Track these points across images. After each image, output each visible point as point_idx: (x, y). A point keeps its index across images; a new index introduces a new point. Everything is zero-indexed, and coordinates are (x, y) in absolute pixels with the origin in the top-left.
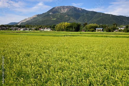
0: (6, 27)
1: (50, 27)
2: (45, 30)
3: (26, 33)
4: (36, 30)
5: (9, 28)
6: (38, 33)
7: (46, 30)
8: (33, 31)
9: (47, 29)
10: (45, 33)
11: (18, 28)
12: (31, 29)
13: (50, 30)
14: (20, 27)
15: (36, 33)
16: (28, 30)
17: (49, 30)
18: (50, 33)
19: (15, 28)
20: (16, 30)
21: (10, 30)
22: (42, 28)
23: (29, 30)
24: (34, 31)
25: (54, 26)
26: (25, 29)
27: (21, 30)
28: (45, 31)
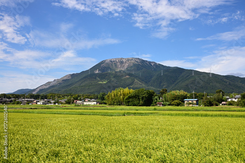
0: (9, 98)
1: (96, 98)
2: (85, 103)
3: (48, 109)
4: (68, 102)
5: (15, 100)
6: (72, 109)
7: (88, 103)
8: (62, 105)
9: (89, 101)
10: (85, 109)
11: (33, 100)
12: (58, 102)
13: (95, 103)
14: (37, 97)
15: (68, 109)
16: (52, 104)
17: (93, 103)
18: (94, 109)
19: (28, 99)
20: (28, 104)
21: (18, 103)
22: (80, 100)
23: (55, 103)
24: (64, 105)
25: (103, 95)
26: (47, 102)
27: (38, 103)
28: (86, 106)
